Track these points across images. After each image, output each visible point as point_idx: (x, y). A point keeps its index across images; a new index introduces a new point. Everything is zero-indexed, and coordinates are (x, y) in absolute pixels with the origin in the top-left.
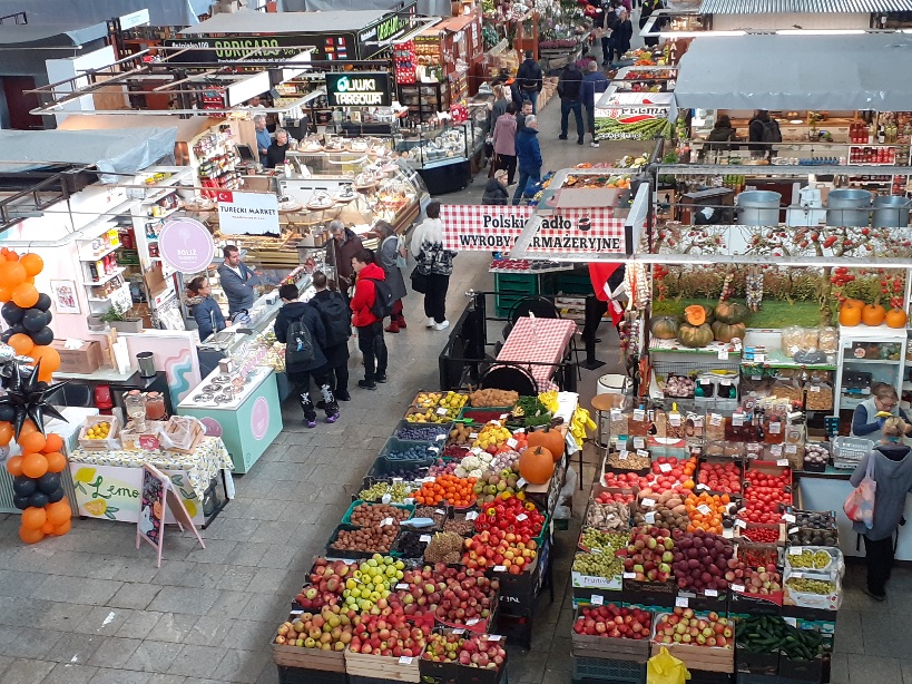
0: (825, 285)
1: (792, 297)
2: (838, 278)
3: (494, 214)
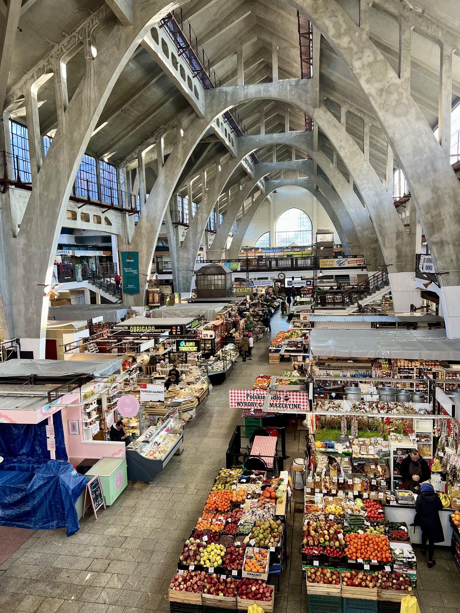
0: (382, 425)
1: (369, 429)
2: (386, 422)
3: (251, 394)
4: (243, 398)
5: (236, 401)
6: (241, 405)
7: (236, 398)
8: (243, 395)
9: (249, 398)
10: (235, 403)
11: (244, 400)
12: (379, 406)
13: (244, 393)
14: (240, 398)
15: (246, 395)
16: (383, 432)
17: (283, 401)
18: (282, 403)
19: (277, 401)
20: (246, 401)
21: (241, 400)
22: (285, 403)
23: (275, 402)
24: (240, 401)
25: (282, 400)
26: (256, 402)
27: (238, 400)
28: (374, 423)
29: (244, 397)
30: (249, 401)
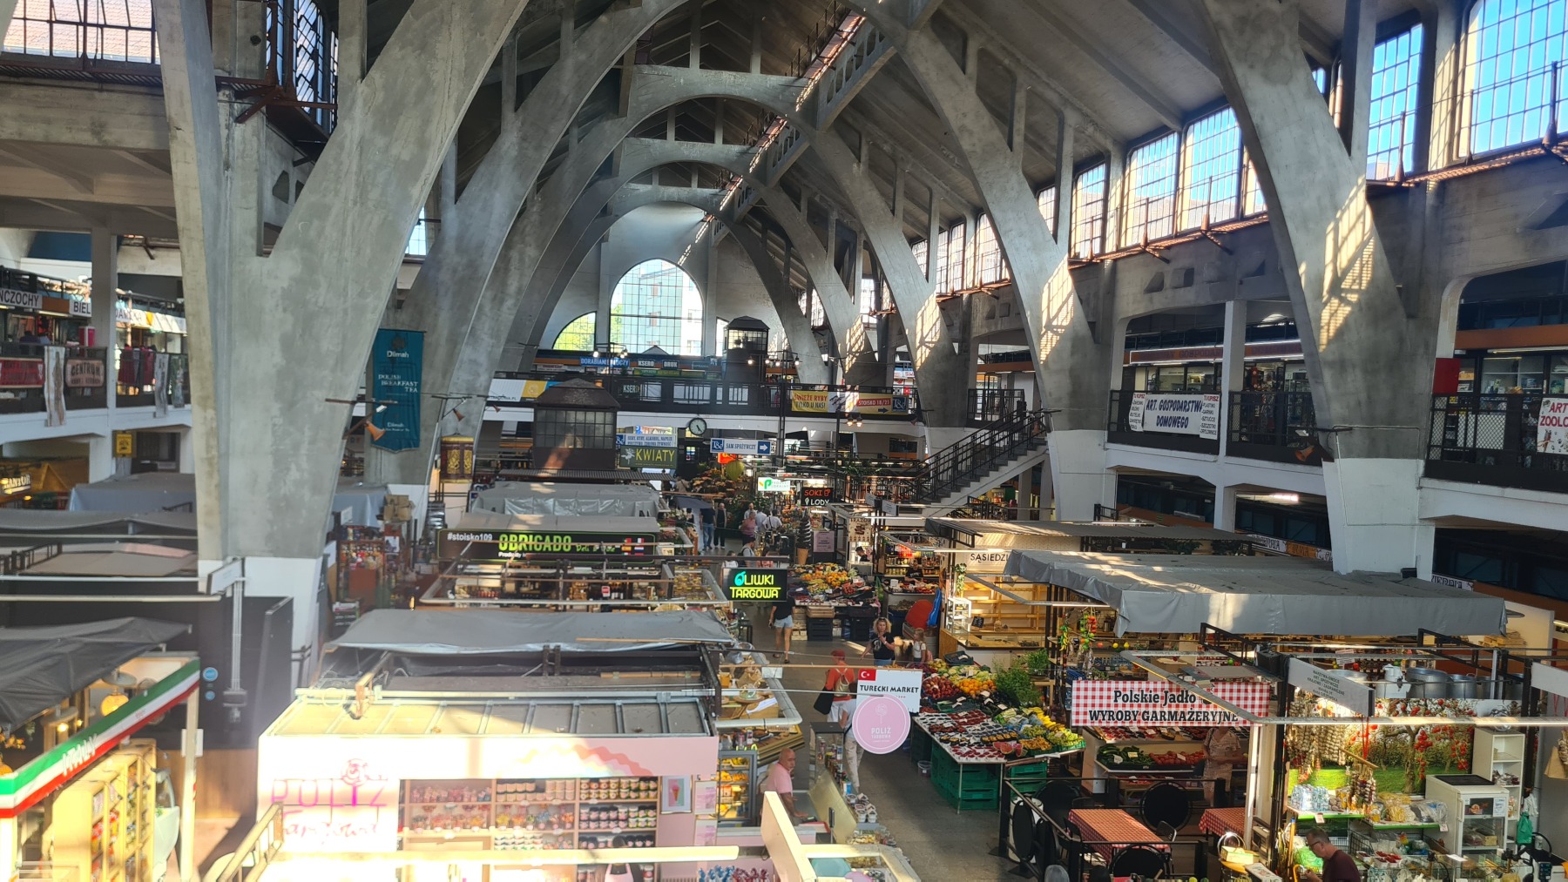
0: (1410, 752)
1: (1385, 763)
2: (1420, 745)
3: (1125, 689)
4: (1105, 701)
5: (1089, 709)
6: (1100, 717)
7: (1089, 701)
8: (1105, 693)
9: (1120, 701)
10: (1085, 713)
11: (1109, 705)
12: (1408, 709)
13: (1109, 689)
14: (1097, 701)
15: (1113, 694)
16: (1412, 768)
17: (1200, 706)
18: (1196, 709)
19: (1185, 706)
20: (1112, 709)
21: (1101, 705)
22: (1204, 709)
23: (1181, 709)
24: (1097, 709)
25: (1197, 702)
26: (1135, 709)
27: (1093, 705)
28: (1395, 748)
29: (1109, 697)
30: (1120, 709)
